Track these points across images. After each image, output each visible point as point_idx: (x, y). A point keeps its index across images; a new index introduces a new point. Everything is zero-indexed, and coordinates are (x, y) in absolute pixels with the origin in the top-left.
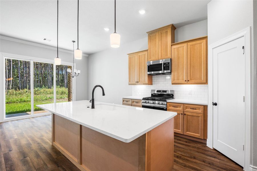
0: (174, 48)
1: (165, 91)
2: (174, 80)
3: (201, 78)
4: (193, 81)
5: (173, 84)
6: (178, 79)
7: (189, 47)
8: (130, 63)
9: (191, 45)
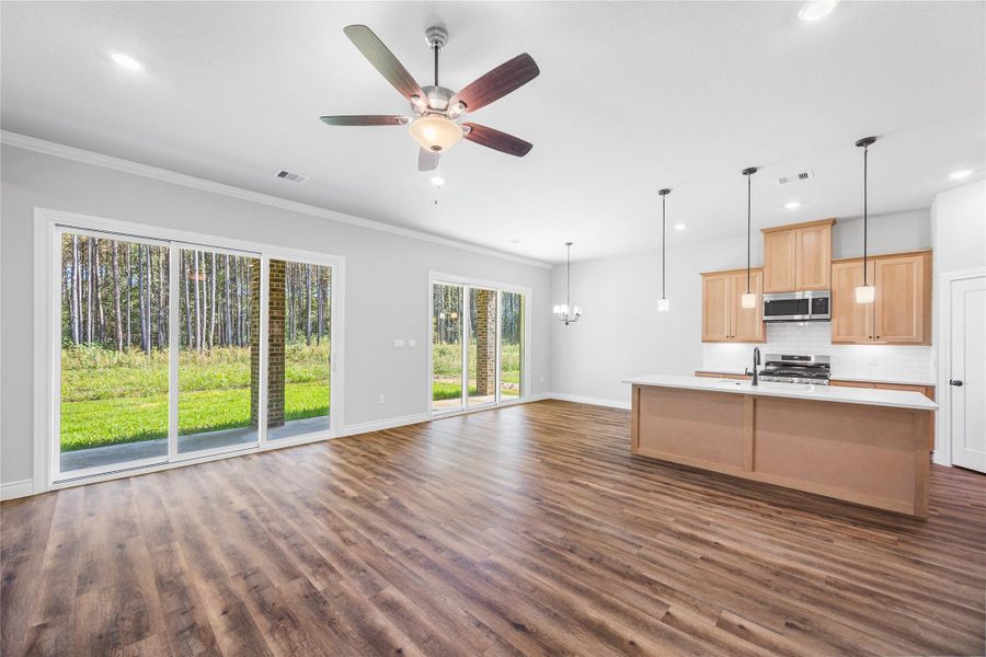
0: (839, 269)
1: (808, 358)
2: (838, 334)
3: (909, 332)
4: (890, 338)
5: (833, 343)
6: (850, 334)
7: (879, 268)
8: (707, 295)
9: (884, 266)
